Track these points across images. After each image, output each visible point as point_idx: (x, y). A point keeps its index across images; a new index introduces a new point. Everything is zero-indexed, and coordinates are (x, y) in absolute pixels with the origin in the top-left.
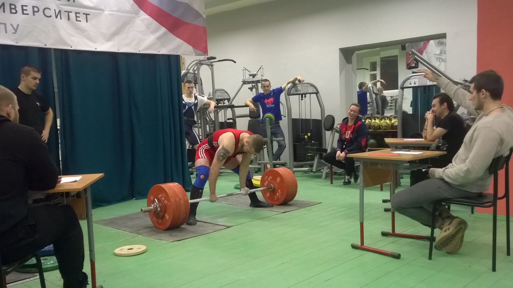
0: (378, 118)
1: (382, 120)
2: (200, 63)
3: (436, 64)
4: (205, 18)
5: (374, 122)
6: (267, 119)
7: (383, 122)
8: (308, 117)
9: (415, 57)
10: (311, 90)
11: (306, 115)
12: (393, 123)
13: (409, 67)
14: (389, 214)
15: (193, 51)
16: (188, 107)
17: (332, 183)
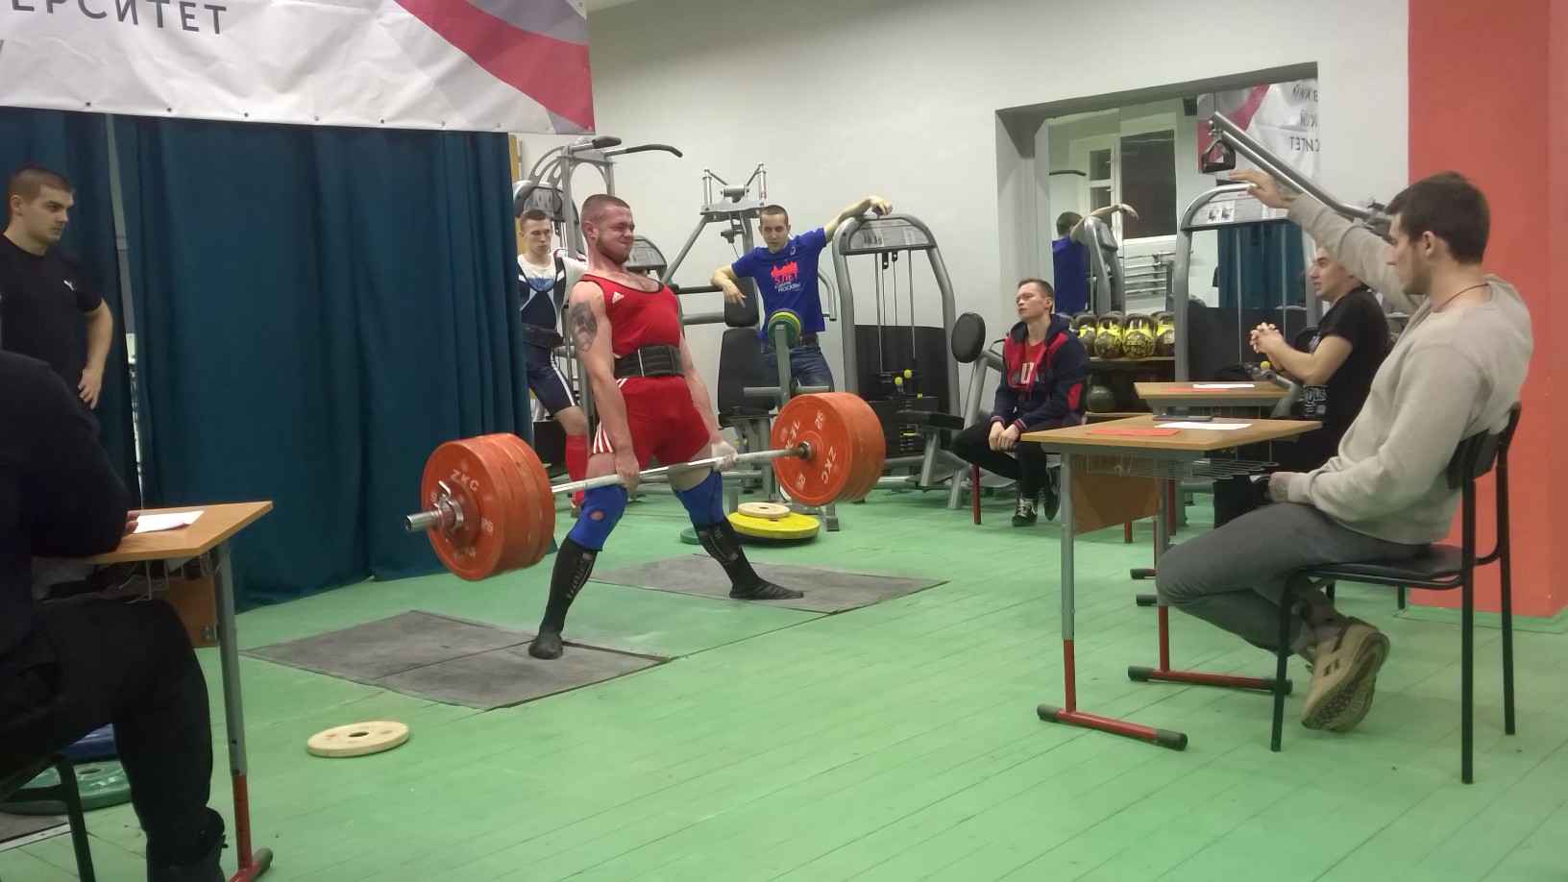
0: (1115, 321)
1: (1127, 326)
2: (572, 158)
3: (1287, 155)
4: (585, 17)
5: (1102, 334)
6: (778, 327)
7: (1129, 335)
8: (904, 321)
9: (1224, 137)
10: (912, 237)
11: (898, 316)
12: (1162, 336)
13: (1208, 167)
14: (1152, 615)
15: (550, 122)
16: (535, 292)
17: (978, 521)
